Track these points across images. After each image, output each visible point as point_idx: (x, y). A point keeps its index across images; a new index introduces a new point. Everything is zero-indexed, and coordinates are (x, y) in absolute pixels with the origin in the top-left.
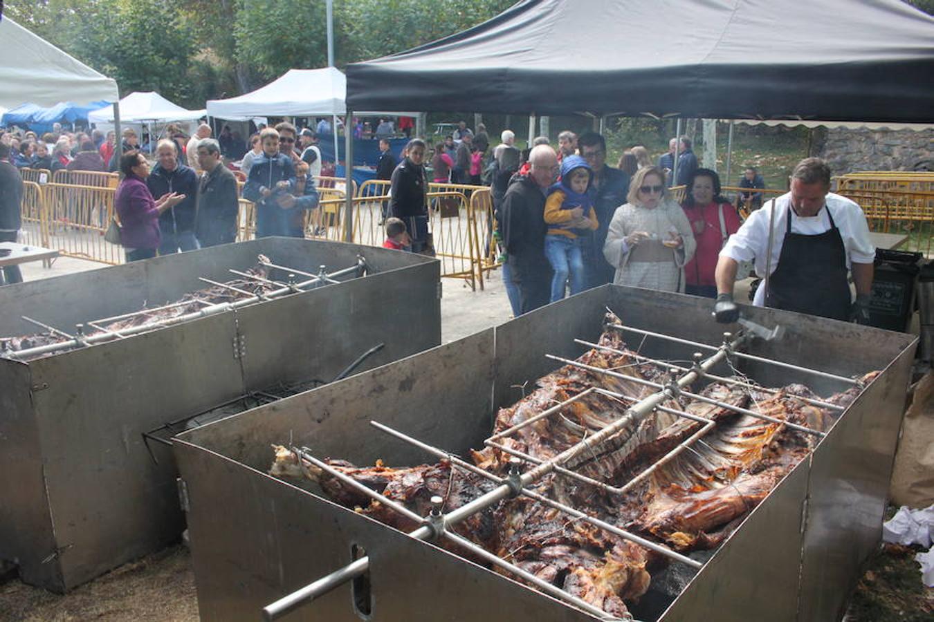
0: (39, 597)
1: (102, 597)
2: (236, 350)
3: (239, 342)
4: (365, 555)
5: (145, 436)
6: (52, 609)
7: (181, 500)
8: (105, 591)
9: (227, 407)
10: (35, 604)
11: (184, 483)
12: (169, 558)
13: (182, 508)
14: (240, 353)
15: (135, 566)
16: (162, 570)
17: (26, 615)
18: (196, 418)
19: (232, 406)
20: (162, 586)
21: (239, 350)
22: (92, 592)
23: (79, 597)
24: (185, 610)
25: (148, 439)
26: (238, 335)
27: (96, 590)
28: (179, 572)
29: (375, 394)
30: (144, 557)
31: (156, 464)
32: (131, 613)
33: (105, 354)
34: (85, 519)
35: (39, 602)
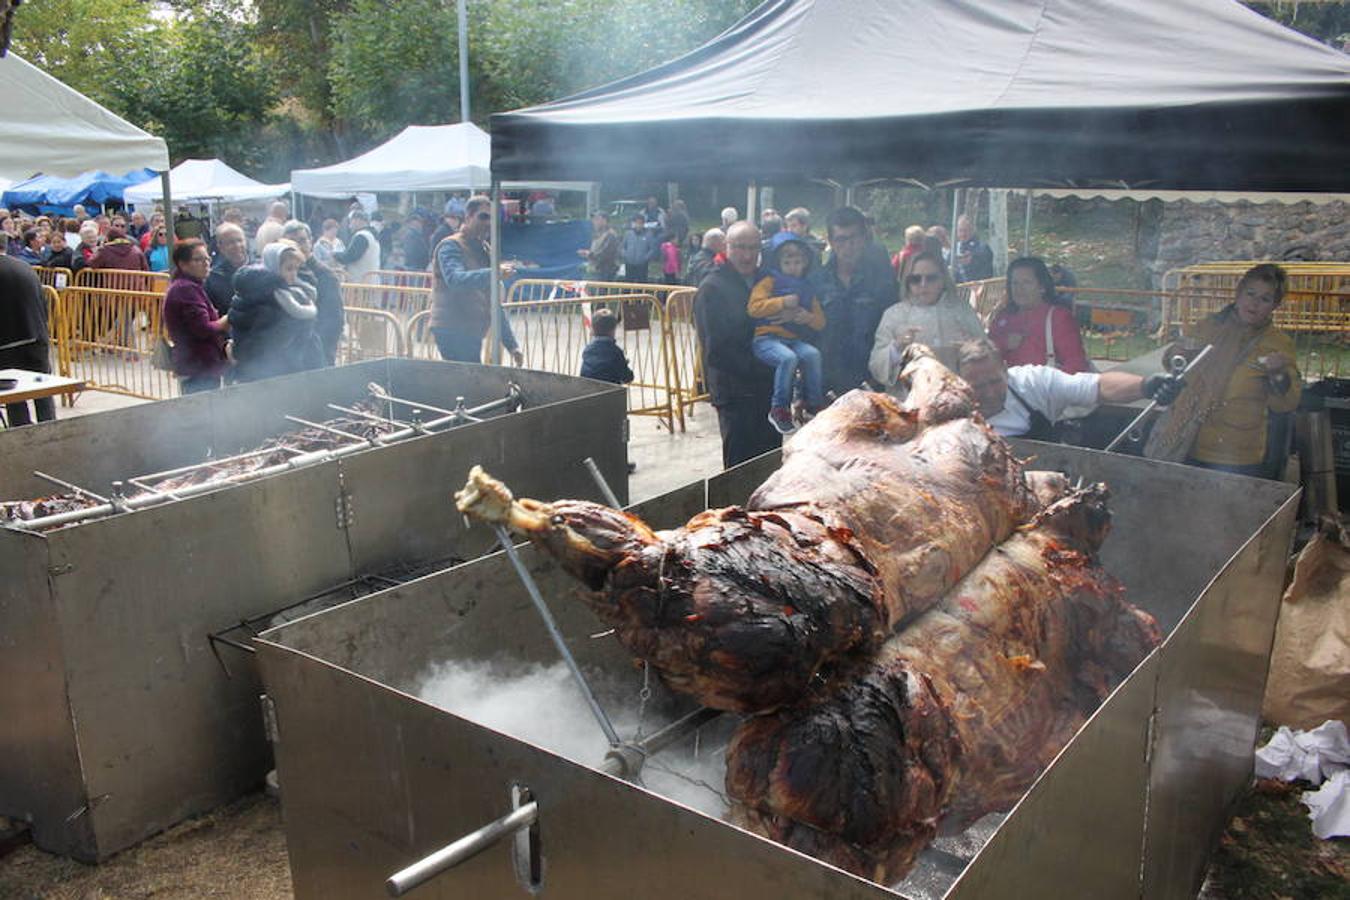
0: (62, 869)
1: (151, 868)
2: (341, 516)
3: (344, 506)
4: (534, 800)
5: (211, 639)
6: (81, 885)
7: (266, 727)
8: (156, 859)
9: (327, 597)
10: (56, 880)
11: (271, 703)
12: (246, 812)
13: (268, 739)
14: (345, 521)
15: (198, 824)
16: (238, 830)
17: (45, 895)
18: (284, 613)
19: (335, 596)
20: (238, 852)
21: (344, 515)
22: (139, 862)
23: (118, 869)
24: (272, 885)
25: (216, 643)
26: (343, 494)
27: (143, 859)
28: (260, 832)
30: (211, 812)
31: (229, 679)
32: (193, 891)
33: (156, 523)
34: (127, 758)
35: (62, 877)
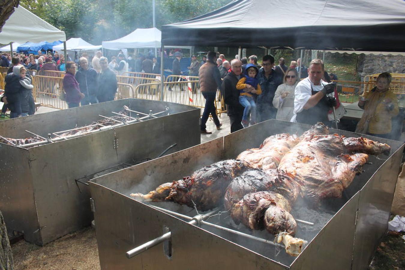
1: (58, 248)
2: (115, 145)
3: (116, 142)
5: (76, 181)
6: (37, 252)
7: (92, 207)
8: (59, 245)
9: (111, 169)
10: (30, 250)
11: (93, 200)
12: (86, 232)
13: (92, 210)
14: (116, 147)
15: (72, 235)
16: (83, 237)
17: (27, 254)
18: (97, 174)
20: (83, 244)
21: (116, 145)
22: (54, 246)
23: (48, 248)
24: (93, 254)
25: (78, 182)
26: (115, 139)
27: (56, 245)
28: (89, 238)
29: (173, 164)
30: (75, 232)
31: (81, 193)
32: (70, 255)
33: (60, 146)
34: (51, 215)
35: (32, 249)
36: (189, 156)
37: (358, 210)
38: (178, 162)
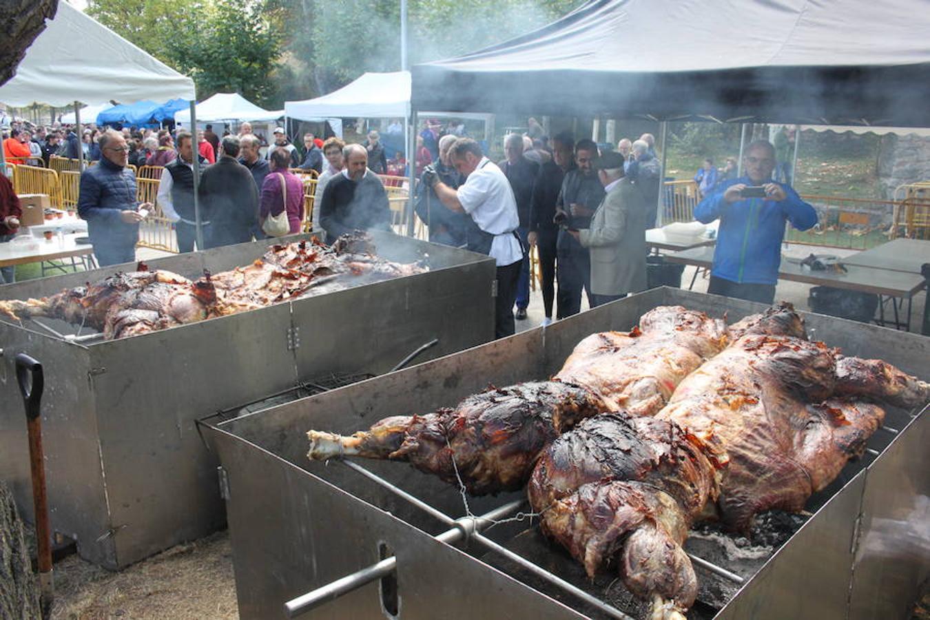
0: (94, 573)
1: (152, 576)
2: (290, 341)
3: (293, 333)
4: (393, 555)
5: (197, 423)
6: (104, 585)
7: (221, 489)
8: (155, 571)
9: (280, 397)
10: (89, 580)
11: (224, 472)
12: (218, 542)
13: (222, 497)
14: (294, 345)
15: (184, 548)
16: (210, 555)
17: (81, 590)
18: (248, 407)
19: (284, 396)
20: (209, 569)
21: (293, 341)
22: (143, 571)
23: (130, 576)
24: (230, 594)
25: (200, 426)
26: (292, 327)
27: (146, 570)
28: (226, 557)
29: (419, 390)
30: (194, 541)
31: (208, 450)
32: (178, 595)
33: (162, 342)
34: (138, 501)
35: (93, 578)
36: (458, 370)
37: (860, 515)
38: (431, 385)
